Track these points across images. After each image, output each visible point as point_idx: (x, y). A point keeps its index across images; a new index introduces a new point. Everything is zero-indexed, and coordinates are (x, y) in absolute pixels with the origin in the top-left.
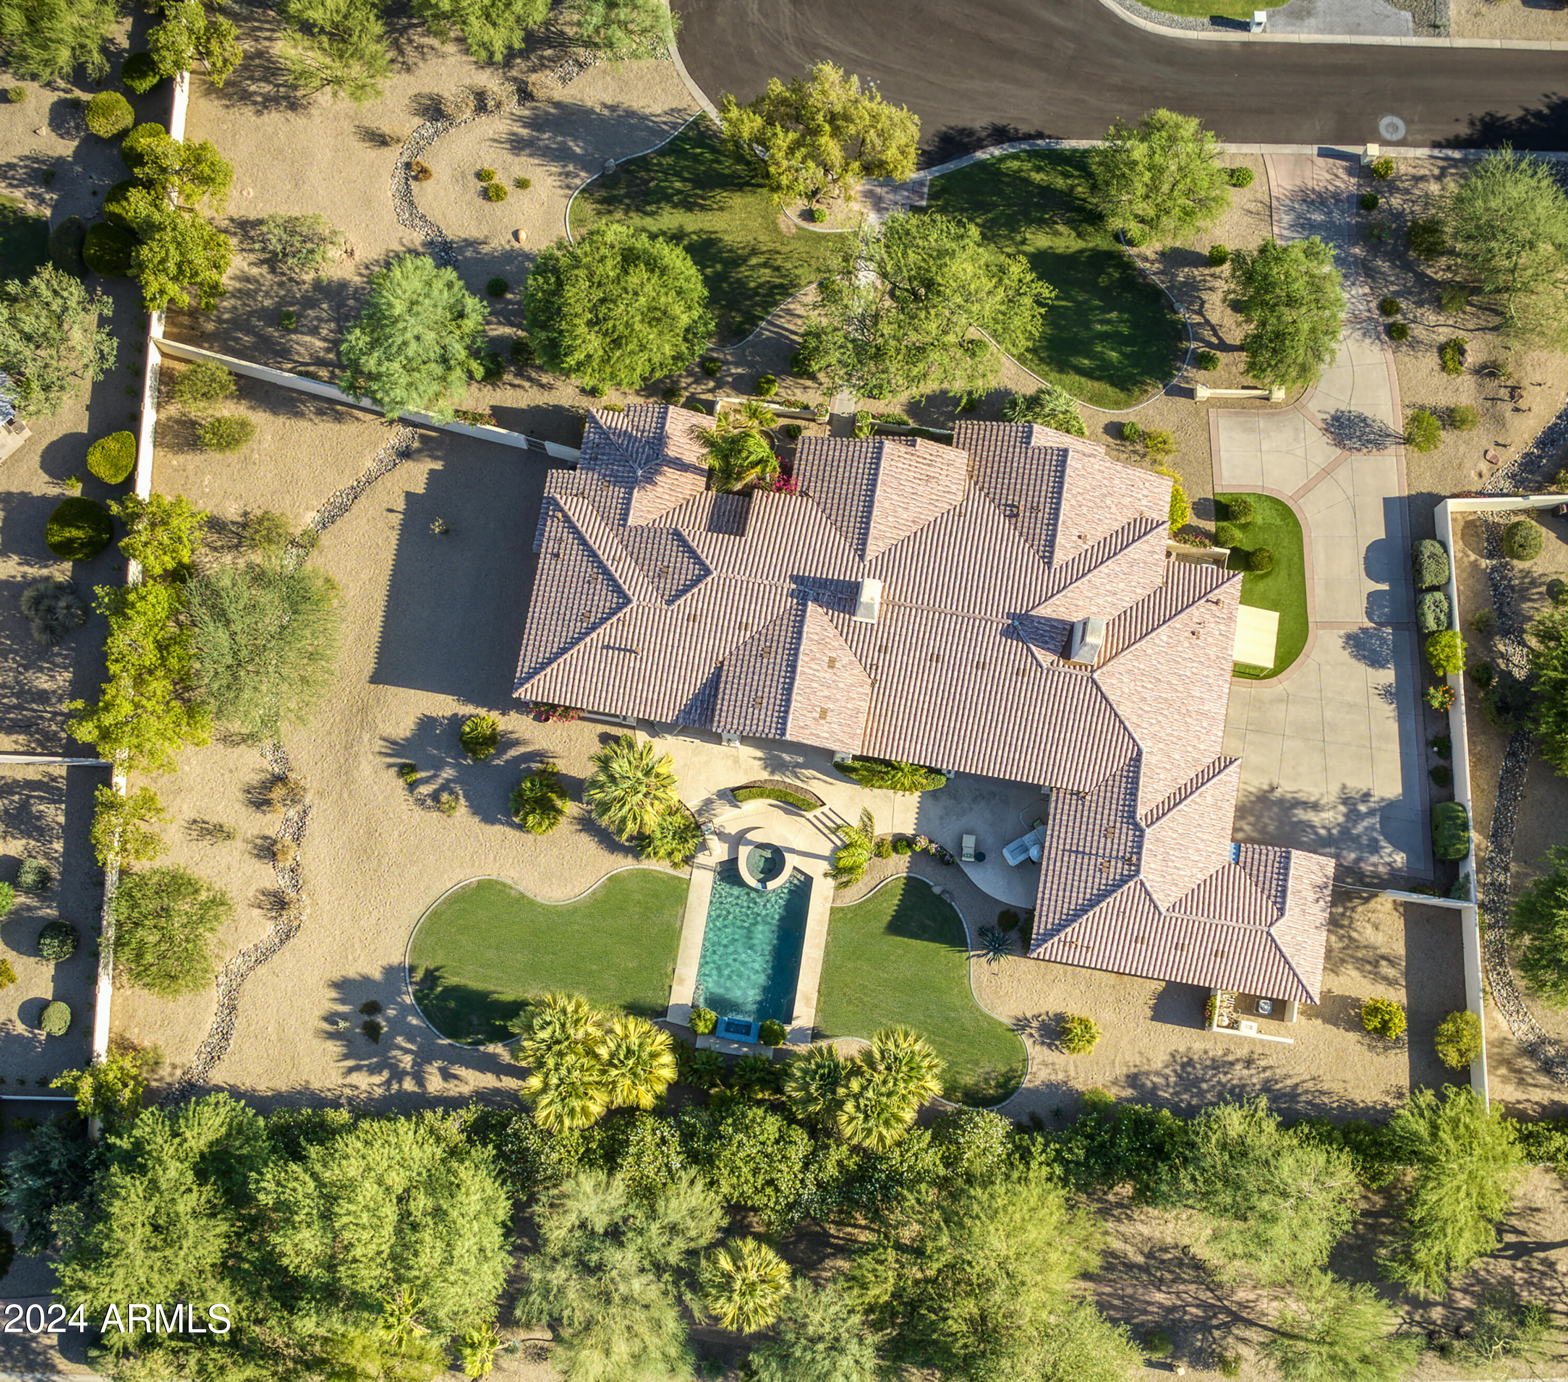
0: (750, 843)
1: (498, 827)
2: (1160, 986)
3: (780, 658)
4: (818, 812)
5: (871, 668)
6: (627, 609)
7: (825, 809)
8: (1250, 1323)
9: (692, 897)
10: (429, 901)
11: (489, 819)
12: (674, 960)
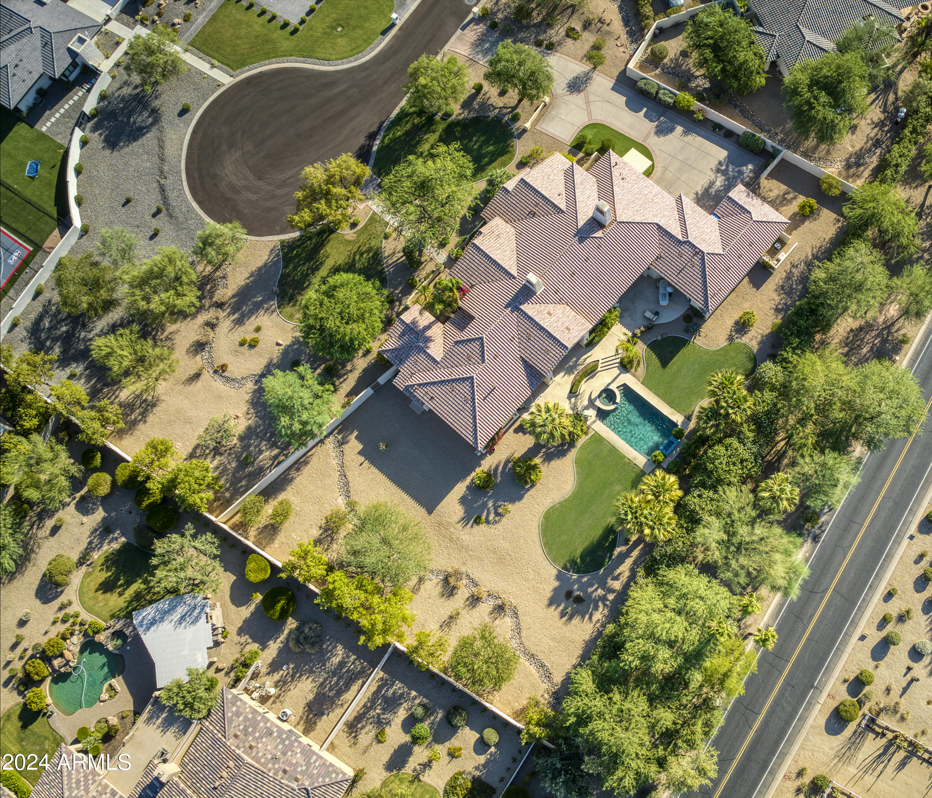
0: (595, 399)
1: (526, 496)
2: (747, 279)
3: (535, 331)
4: (600, 365)
5: (561, 301)
6: (475, 381)
7: (601, 361)
8: (893, 324)
9: (603, 435)
10: (538, 544)
11: (520, 498)
12: (625, 457)
